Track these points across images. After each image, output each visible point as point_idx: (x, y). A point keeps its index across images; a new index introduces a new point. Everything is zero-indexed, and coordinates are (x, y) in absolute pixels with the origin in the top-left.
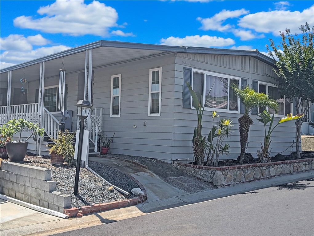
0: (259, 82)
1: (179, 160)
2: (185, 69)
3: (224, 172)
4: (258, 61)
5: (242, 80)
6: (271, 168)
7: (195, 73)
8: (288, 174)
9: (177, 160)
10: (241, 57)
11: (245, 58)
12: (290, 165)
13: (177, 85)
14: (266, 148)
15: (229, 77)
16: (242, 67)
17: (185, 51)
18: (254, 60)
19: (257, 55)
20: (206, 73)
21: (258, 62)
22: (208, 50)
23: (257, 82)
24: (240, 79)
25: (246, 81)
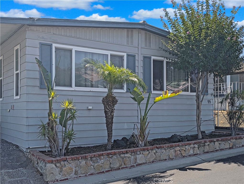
0: (153, 58)
1: (31, 148)
2: (42, 44)
3: (58, 165)
4: (151, 34)
5: (128, 56)
6: (138, 155)
7: (57, 49)
8: (166, 160)
9: (29, 148)
10: (126, 30)
11: (132, 31)
12: (169, 149)
13: (30, 63)
14: (142, 130)
15: (109, 53)
16: (128, 41)
17: (34, 24)
18: (146, 34)
19: (144, 27)
20: (75, 49)
21: (152, 36)
22: (69, 22)
23: (150, 58)
24: (125, 55)
25: (134, 56)
